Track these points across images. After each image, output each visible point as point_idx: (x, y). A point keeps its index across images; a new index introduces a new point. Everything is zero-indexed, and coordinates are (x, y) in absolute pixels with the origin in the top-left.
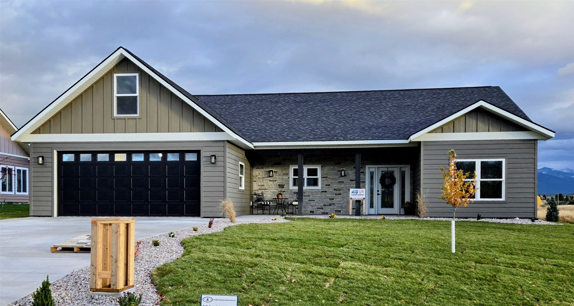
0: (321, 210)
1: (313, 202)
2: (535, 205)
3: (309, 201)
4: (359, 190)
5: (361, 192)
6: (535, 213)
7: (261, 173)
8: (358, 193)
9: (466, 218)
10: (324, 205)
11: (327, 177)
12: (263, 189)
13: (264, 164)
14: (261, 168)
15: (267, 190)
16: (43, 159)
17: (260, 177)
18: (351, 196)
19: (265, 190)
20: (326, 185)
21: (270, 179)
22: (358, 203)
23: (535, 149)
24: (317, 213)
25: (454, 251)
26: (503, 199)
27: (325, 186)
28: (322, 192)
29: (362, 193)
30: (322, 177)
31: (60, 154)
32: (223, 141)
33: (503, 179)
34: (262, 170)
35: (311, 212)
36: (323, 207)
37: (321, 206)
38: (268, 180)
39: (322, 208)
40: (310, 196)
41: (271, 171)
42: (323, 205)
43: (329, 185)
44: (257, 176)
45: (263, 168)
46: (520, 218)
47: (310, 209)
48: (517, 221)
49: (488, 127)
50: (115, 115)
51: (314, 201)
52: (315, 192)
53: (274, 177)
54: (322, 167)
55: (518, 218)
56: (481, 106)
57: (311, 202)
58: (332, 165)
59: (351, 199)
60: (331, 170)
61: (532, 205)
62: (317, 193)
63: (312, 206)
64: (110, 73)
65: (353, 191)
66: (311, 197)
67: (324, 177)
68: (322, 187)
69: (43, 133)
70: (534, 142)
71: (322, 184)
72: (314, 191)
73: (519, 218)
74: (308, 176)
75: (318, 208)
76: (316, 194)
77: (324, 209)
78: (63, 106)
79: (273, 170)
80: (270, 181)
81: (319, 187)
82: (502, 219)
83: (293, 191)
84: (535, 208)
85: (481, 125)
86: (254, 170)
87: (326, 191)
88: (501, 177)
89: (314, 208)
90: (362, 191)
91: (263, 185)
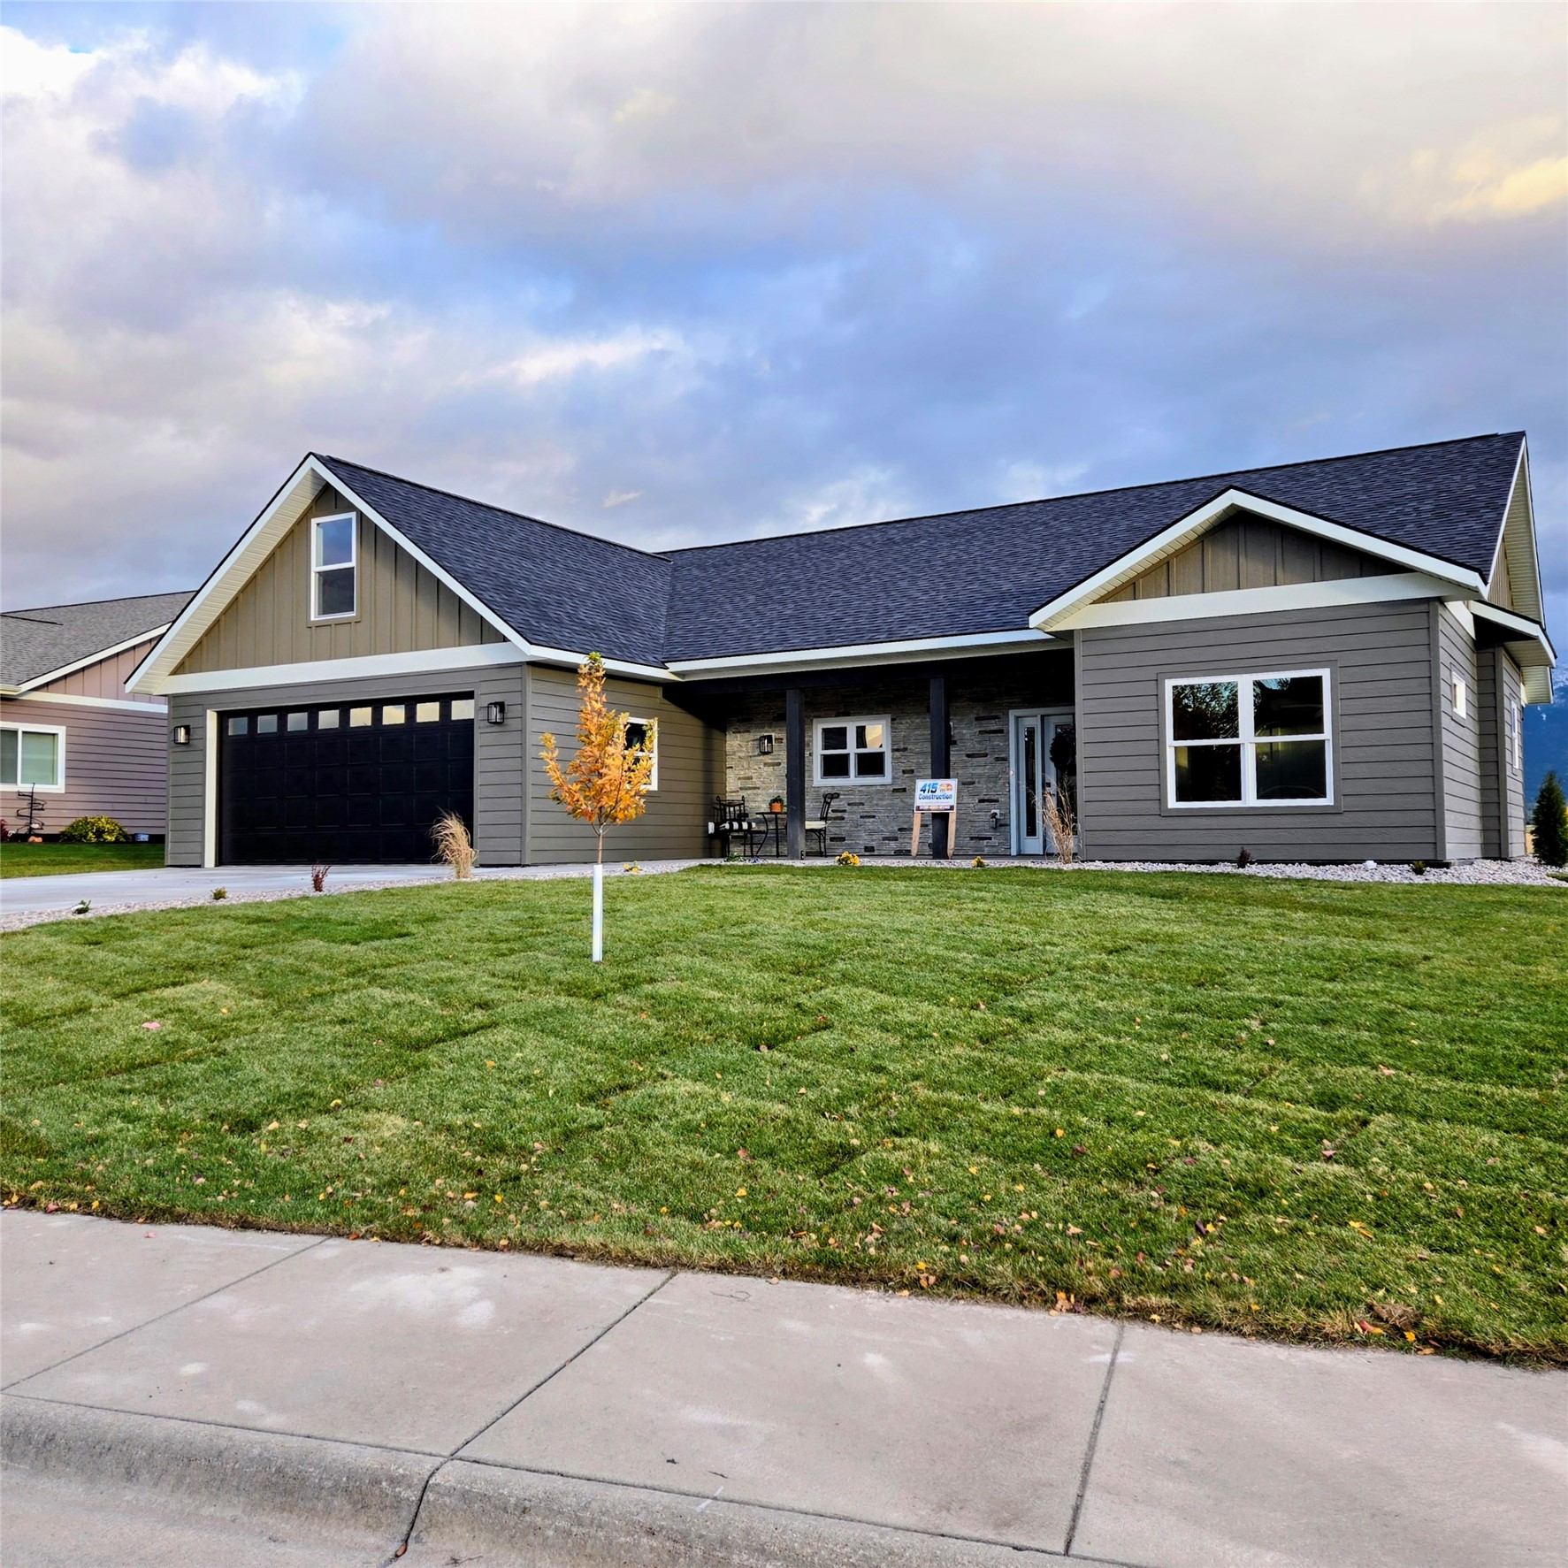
0: (893, 844)
1: (872, 820)
2: (1435, 817)
3: (861, 817)
4: (941, 782)
5: (945, 787)
6: (1438, 842)
7: (743, 744)
8: (938, 793)
9: (1212, 863)
10: (900, 830)
11: (905, 749)
12: (750, 788)
13: (751, 720)
14: (744, 732)
15: (759, 791)
16: (188, 732)
17: (742, 755)
18: (918, 802)
19: (755, 791)
20: (904, 772)
21: (767, 759)
22: (937, 822)
23: (1431, 630)
24: (883, 853)
25: (597, 955)
26: (1328, 801)
27: (901, 774)
28: (895, 791)
29: (948, 793)
30: (893, 750)
31: (223, 717)
32: (519, 665)
33: (1327, 735)
34: (746, 735)
35: (867, 849)
36: (899, 834)
37: (891, 832)
38: (761, 761)
39: (896, 839)
40: (863, 804)
41: (765, 737)
42: (896, 828)
43: (912, 771)
44: (734, 753)
45: (748, 731)
46: (1380, 862)
47: (864, 840)
48: (1369, 872)
49: (1273, 571)
50: (313, 619)
51: (874, 817)
52: (878, 792)
53: (775, 753)
54: (893, 720)
55: (1371, 864)
56: (1233, 506)
57: (867, 820)
58: (918, 714)
59: (918, 809)
60: (917, 729)
61: (1426, 818)
62: (880, 796)
63: (871, 833)
64: (303, 521)
65: (925, 786)
66: (866, 808)
67: (897, 750)
68: (893, 778)
69: (191, 672)
70: (1426, 606)
71: (894, 769)
72: (874, 788)
73: (1375, 861)
74: (858, 747)
75: (884, 839)
76: (880, 799)
77: (900, 840)
78: (224, 606)
79: (773, 734)
80: (765, 764)
81: (887, 778)
82: (1324, 865)
83: (823, 791)
84: (1438, 829)
85: (1250, 566)
86: (728, 737)
87: (904, 790)
88: (1317, 726)
89: (874, 837)
90: (948, 785)
91: (751, 778)
